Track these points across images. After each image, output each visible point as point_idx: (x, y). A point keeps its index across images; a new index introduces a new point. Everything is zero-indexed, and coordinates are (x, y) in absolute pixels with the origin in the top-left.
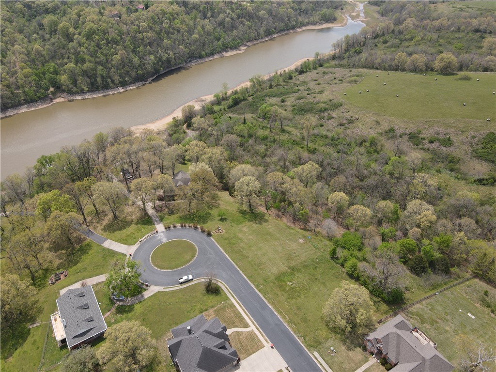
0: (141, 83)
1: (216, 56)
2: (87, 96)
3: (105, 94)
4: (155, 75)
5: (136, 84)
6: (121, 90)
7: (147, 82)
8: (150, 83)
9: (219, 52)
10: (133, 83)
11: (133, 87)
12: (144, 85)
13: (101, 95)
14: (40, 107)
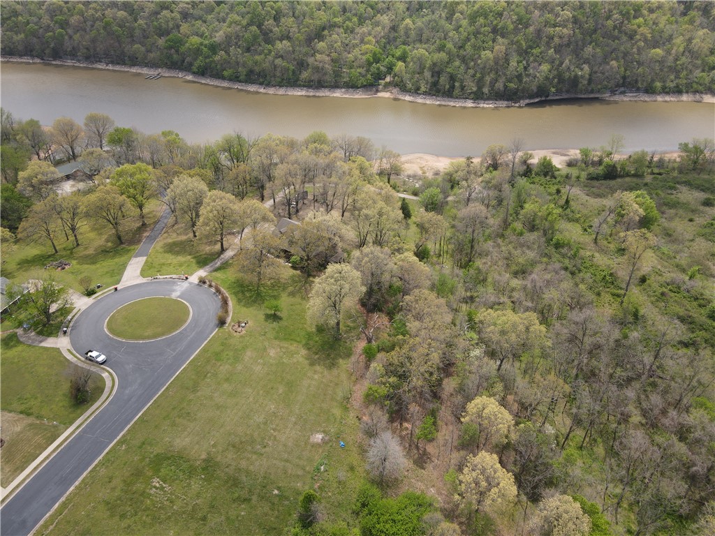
0: (506, 102)
1: (685, 98)
2: (420, 100)
3: (443, 103)
4: (537, 97)
5: (497, 102)
6: (470, 104)
7: (517, 105)
8: (520, 107)
9: (696, 92)
10: (492, 100)
11: (489, 105)
12: (508, 107)
13: (438, 103)
14: (356, 96)
